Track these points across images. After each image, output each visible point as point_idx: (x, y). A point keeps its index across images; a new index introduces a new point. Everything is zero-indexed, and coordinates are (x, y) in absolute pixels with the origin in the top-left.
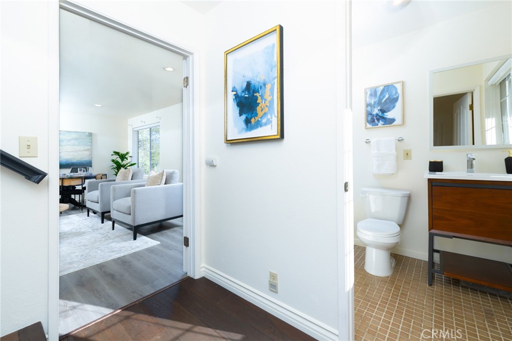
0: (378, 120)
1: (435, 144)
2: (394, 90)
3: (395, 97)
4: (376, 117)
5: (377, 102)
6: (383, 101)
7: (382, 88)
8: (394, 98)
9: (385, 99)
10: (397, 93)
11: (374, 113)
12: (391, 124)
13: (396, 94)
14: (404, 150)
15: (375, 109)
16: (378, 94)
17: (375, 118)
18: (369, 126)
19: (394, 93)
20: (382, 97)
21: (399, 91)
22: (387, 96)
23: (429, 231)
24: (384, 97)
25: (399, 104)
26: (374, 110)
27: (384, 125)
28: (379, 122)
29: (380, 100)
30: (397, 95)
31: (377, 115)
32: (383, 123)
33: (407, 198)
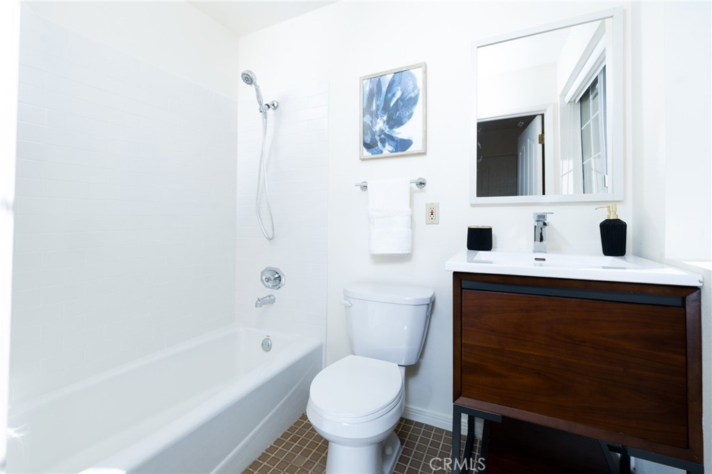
0: (383, 142)
1: (481, 193)
2: (411, 83)
3: (413, 95)
4: (380, 136)
5: (382, 106)
6: (392, 104)
7: (390, 77)
8: (411, 98)
9: (395, 100)
10: (415, 87)
11: (377, 128)
12: (404, 151)
13: (413, 91)
14: (427, 205)
15: (379, 120)
16: (384, 89)
17: (378, 138)
18: (366, 153)
19: (411, 87)
20: (389, 95)
21: (420, 84)
22: (398, 94)
23: (454, 400)
24: (394, 95)
25: (418, 110)
26: (376, 123)
27: (392, 152)
28: (384, 146)
29: (387, 101)
30: (416, 91)
31: (382, 131)
32: (390, 148)
33: (426, 307)
